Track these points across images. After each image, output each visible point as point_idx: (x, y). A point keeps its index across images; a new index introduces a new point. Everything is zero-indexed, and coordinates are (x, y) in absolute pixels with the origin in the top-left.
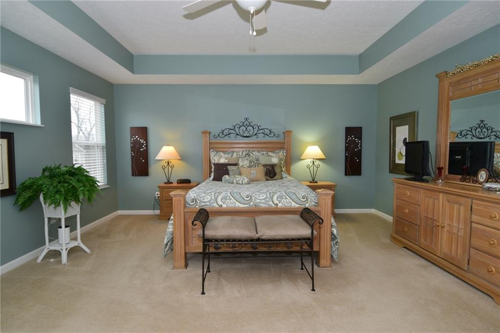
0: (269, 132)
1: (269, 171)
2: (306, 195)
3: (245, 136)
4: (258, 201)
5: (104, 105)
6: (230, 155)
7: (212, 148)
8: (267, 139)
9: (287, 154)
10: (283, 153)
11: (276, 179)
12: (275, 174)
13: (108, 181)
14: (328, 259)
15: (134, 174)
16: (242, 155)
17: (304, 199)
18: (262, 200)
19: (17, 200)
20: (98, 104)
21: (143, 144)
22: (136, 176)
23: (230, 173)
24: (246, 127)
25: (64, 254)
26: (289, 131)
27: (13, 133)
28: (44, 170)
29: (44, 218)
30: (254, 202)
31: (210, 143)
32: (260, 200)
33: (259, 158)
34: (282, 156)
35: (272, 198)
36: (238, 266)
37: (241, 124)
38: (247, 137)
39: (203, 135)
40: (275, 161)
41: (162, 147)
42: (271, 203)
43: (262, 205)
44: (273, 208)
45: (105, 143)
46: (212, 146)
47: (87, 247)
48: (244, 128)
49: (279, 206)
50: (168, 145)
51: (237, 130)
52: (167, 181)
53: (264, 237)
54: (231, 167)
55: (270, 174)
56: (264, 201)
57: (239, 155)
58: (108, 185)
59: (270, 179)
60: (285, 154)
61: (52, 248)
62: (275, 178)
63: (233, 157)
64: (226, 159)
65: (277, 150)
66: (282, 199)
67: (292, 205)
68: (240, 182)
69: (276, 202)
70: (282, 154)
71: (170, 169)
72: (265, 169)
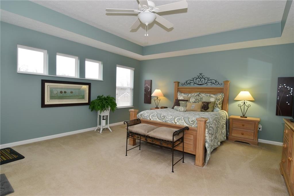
0: (215, 82)
1: (205, 106)
2: (195, 120)
3: (199, 84)
4: (167, 119)
5: (134, 71)
6: (187, 95)
7: (179, 91)
8: (213, 86)
9: (225, 96)
10: (222, 95)
11: (207, 112)
12: (208, 108)
13: (133, 105)
14: (200, 161)
15: (145, 103)
16: (194, 96)
17: (192, 122)
18: (169, 119)
19: (90, 107)
20: (132, 70)
21: (149, 88)
22: (146, 103)
23: (181, 105)
24: (201, 78)
25: (101, 130)
26: (228, 81)
27: (91, 83)
28: (98, 97)
29: (97, 115)
30: (165, 120)
31: (178, 88)
32: (168, 119)
33: (203, 98)
34: (220, 98)
35: (174, 119)
36: (154, 151)
37: (197, 77)
38: (200, 85)
39: (175, 84)
40: (212, 100)
41: (155, 90)
42: (173, 121)
43: (169, 122)
44: (174, 124)
45: (133, 87)
46: (179, 90)
47: (111, 129)
48: (199, 80)
49: (177, 124)
50: (158, 89)
51: (195, 80)
52: (156, 107)
53: (150, 136)
54: (181, 102)
55: (205, 108)
56: (170, 120)
57: (192, 95)
58: (133, 106)
59: (204, 110)
60: (223, 96)
61: (99, 127)
62: (208, 110)
63: (189, 96)
64: (183, 97)
65: (218, 93)
66: (179, 120)
67: (184, 125)
68: (180, 110)
69: (176, 121)
70: (220, 96)
71: (158, 101)
72: (203, 104)
